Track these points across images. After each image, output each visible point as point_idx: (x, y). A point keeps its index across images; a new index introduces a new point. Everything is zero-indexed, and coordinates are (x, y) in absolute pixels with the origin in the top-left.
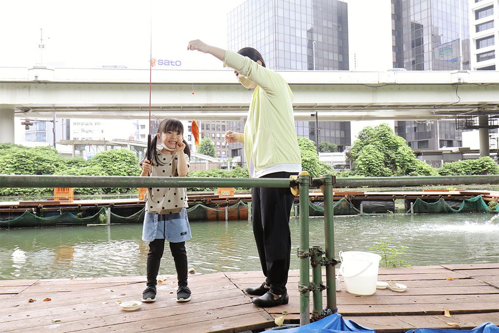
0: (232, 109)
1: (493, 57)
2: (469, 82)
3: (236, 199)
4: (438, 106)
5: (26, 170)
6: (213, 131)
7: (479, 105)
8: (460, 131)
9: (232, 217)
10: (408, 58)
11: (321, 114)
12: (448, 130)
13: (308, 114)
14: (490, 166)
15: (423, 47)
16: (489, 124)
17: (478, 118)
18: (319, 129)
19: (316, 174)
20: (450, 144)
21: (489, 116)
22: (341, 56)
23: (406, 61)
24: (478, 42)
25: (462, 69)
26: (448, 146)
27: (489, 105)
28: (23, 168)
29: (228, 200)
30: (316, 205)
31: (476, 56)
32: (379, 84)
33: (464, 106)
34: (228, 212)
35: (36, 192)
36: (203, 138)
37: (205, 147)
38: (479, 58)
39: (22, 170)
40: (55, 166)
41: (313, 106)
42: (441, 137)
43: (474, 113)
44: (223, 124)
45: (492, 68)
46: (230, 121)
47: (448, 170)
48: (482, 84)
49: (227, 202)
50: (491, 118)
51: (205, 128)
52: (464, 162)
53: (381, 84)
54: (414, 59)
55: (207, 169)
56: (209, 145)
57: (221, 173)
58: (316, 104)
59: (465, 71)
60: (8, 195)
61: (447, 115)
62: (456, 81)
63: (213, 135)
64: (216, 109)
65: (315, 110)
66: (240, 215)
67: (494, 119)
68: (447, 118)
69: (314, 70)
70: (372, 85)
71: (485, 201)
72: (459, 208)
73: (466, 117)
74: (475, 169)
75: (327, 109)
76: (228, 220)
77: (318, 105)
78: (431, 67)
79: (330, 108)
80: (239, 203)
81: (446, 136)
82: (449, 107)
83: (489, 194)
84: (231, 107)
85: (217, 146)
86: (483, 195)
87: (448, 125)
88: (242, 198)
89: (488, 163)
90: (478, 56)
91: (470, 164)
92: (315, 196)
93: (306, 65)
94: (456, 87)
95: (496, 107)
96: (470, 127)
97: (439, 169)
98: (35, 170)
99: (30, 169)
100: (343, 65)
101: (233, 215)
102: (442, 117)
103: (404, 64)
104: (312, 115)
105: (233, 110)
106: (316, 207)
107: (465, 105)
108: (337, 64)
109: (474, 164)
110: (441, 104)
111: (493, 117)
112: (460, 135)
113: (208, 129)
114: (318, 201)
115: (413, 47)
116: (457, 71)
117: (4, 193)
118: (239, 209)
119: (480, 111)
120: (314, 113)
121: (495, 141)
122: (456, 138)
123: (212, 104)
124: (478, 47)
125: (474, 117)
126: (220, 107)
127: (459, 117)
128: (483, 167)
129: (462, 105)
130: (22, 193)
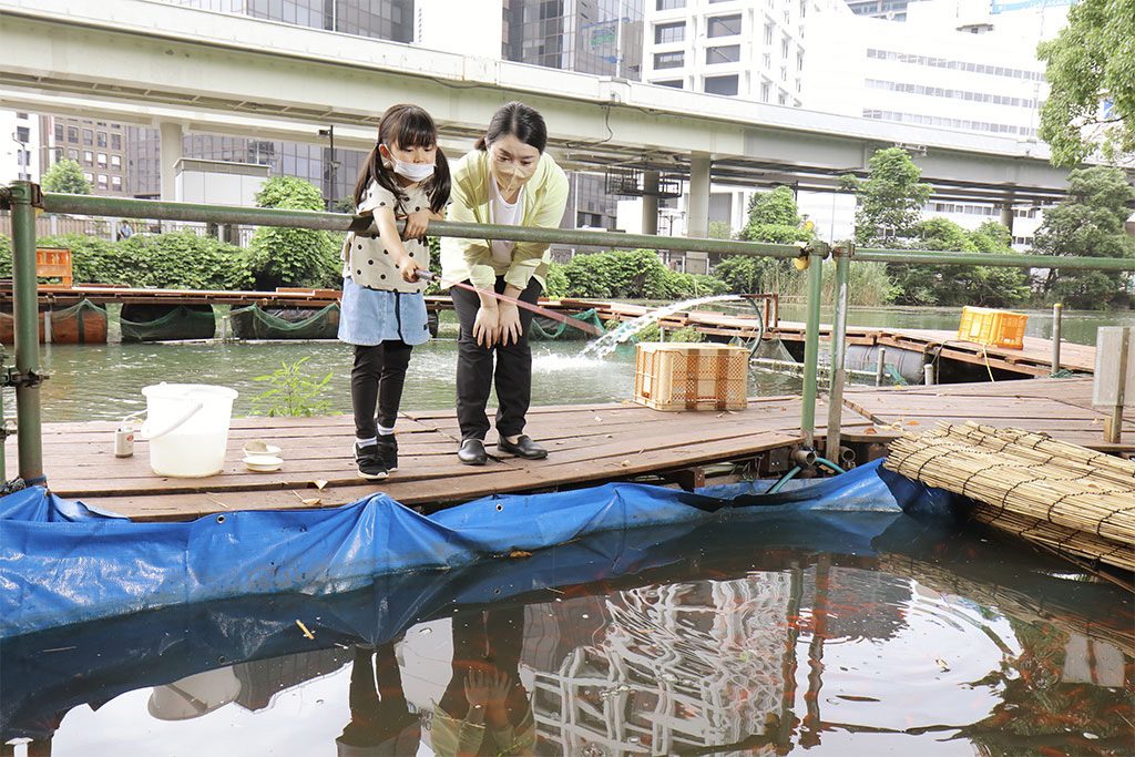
0: (123, 94)
1: (680, 64)
2: (628, 103)
3: (75, 294)
4: (573, 143)
6: (85, 148)
7: (644, 150)
8: (616, 197)
9: (63, 336)
10: (532, 41)
11: (340, 131)
12: (594, 193)
13: (314, 129)
14: (650, 266)
15: (561, 21)
16: (660, 190)
17: (642, 175)
18: (336, 165)
19: (322, 260)
20: (596, 221)
21: (661, 174)
22: (398, 12)
23: (527, 45)
24: (659, 28)
25: (618, 76)
26: (592, 226)
27: (660, 152)
29: (51, 297)
30: (272, 316)
31: (652, 56)
32: (464, 81)
33: (619, 150)
34: (52, 323)
36: (58, 160)
37: (65, 182)
38: (659, 62)
41: (325, 112)
42: (580, 205)
43: (636, 165)
44: (116, 132)
45: (678, 84)
46: (132, 124)
47: (581, 269)
48: (651, 110)
49: (50, 300)
50: (663, 177)
51: (66, 135)
52: (609, 256)
53: (467, 82)
54: (543, 43)
55: (54, 232)
56: (75, 180)
57: (92, 245)
58: (331, 107)
59: (623, 80)
61: (592, 164)
62: (606, 98)
63: (89, 157)
64: (80, 88)
65: (327, 121)
66: (85, 333)
67: (669, 180)
68: (590, 169)
69: (334, 32)
70: (450, 83)
71: (600, 319)
72: (556, 330)
73: (623, 172)
74: (625, 270)
75: (354, 123)
76: (54, 342)
77: (335, 111)
78: (572, 66)
79: (362, 121)
80: (82, 303)
81: (591, 205)
82: (592, 147)
83: (609, 307)
84: (123, 89)
85: (101, 184)
86: (599, 309)
87: (595, 185)
88: (87, 294)
89: (648, 260)
90: (657, 56)
91: (620, 260)
92: (269, 298)
93: (319, 17)
94: (607, 110)
95: (670, 157)
96: (629, 191)
97: (565, 266)
100: (401, 31)
101: (64, 332)
102: (583, 167)
103: (524, 51)
104: (322, 132)
105: (128, 98)
106: (271, 321)
107: (621, 147)
108: (388, 28)
109: (627, 259)
110: (579, 140)
111: (667, 177)
112: (614, 207)
113: (73, 139)
114: (278, 307)
115: (542, 17)
116: (609, 78)
118: (80, 319)
119: (646, 163)
120: (327, 128)
121: (668, 221)
122: (607, 210)
123: (68, 74)
124: (658, 41)
125: (637, 173)
126: (93, 84)
127: (611, 171)
128: (640, 266)
129: (615, 148)
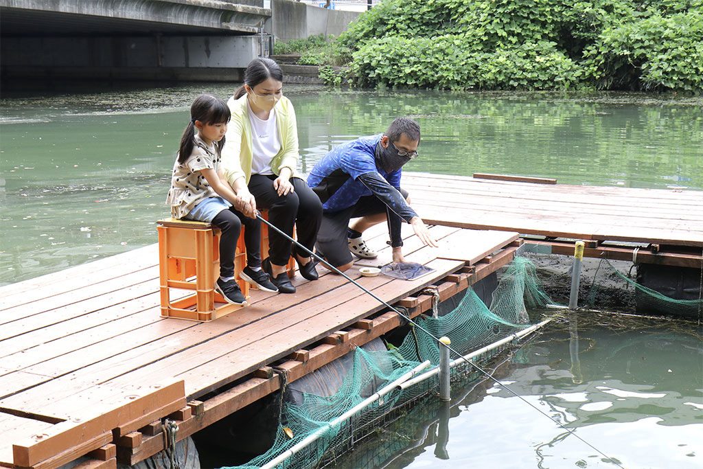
5: (533, 21)
28: (527, 18)
35: (558, 83)
39: (524, 21)
40: (603, 12)
60: (494, 88)
98: (553, 22)
99: (543, 19)
117: (485, 82)
130: (525, 83)
